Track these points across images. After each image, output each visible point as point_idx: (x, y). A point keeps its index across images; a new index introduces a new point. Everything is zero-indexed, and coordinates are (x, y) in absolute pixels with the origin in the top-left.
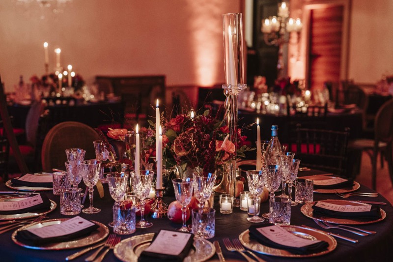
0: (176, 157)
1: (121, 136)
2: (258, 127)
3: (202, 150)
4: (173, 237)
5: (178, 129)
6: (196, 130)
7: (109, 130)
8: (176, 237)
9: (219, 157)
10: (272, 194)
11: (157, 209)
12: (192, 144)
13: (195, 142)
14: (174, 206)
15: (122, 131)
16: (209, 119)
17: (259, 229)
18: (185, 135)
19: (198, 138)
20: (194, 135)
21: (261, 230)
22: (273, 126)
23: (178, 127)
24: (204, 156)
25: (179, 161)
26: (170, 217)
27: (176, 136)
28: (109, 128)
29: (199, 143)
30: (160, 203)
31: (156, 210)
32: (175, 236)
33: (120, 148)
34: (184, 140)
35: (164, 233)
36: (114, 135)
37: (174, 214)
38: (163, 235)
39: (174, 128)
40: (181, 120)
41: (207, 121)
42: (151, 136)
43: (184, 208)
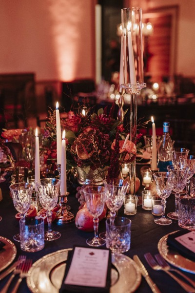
0: (77, 159)
1: (15, 136)
2: (154, 124)
3: (103, 151)
4: (90, 256)
5: (76, 130)
6: (95, 130)
7: (4, 131)
8: (93, 256)
9: (122, 157)
10: (178, 195)
11: (62, 215)
12: (94, 146)
13: (96, 143)
14: (83, 215)
15: (17, 131)
16: (106, 119)
17: (177, 239)
18: (84, 136)
19: (99, 139)
20: (95, 136)
21: (180, 239)
22: (165, 123)
23: (76, 128)
24: (105, 157)
25: (80, 163)
26: (79, 226)
27: (75, 137)
28: (3, 129)
29: (100, 143)
30: (65, 209)
31: (61, 217)
32: (92, 254)
33: (16, 151)
34: (84, 142)
35: (80, 251)
36: (8, 136)
37: (84, 223)
38: (79, 254)
39: (72, 129)
40: (78, 120)
41: (105, 121)
42: (48, 137)
43: (96, 219)
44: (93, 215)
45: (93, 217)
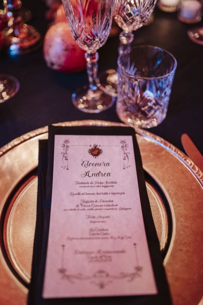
4: (92, 159)
14: (58, 40)
35: (66, 145)
37: (63, 60)
43: (92, 55)
44: (86, 48)
45: (85, 52)
